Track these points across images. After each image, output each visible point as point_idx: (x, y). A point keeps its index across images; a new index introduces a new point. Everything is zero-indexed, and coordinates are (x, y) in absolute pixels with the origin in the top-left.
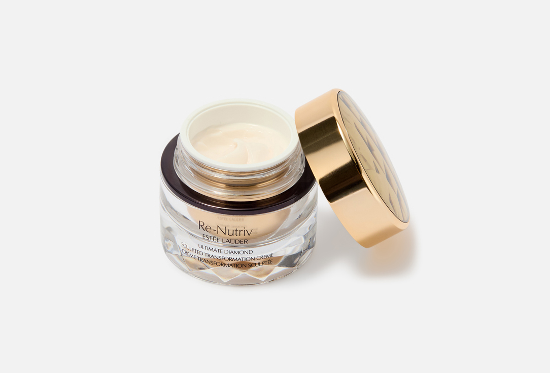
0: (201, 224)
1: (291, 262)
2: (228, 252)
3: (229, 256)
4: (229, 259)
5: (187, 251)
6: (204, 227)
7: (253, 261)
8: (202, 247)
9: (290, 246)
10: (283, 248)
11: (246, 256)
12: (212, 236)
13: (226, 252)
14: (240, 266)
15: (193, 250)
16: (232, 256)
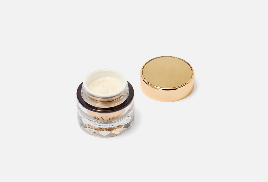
0: (95, 117)
1: (127, 126)
2: (106, 126)
3: (106, 127)
4: (106, 128)
5: (90, 127)
6: (96, 118)
7: (114, 128)
8: (96, 125)
9: (126, 120)
10: (124, 122)
11: (112, 126)
12: (99, 121)
13: (105, 126)
14: (110, 130)
15: (92, 126)
16: (107, 127)
